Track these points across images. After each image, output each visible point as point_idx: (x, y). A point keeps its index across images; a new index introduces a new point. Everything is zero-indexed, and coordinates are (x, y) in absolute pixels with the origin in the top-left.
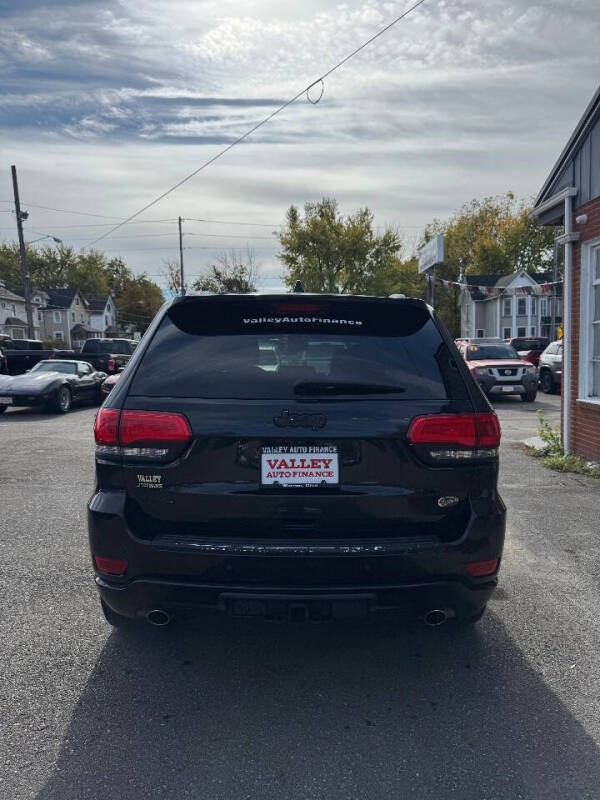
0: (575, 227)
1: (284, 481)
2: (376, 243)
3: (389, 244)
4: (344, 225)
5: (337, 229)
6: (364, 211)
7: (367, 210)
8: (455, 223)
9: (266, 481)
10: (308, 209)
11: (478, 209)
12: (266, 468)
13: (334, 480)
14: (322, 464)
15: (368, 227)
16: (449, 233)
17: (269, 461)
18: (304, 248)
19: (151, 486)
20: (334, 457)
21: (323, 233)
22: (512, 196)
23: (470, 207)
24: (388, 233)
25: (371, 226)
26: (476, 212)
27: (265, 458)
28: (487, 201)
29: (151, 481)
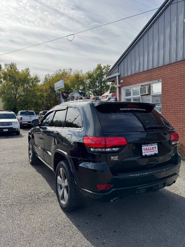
0: (120, 83)
1: (147, 154)
2: (32, 79)
3: (36, 79)
4: (20, 72)
5: (17, 73)
6: (27, 68)
7: (28, 68)
8: (54, 75)
9: (144, 154)
10: (6, 65)
11: (61, 72)
12: (143, 151)
13: (157, 152)
14: (154, 148)
15: (29, 73)
16: (53, 78)
17: (144, 149)
18: (6, 78)
19: (115, 159)
20: (156, 146)
21: (13, 74)
22: (71, 70)
23: (59, 71)
24: (36, 76)
25: (30, 73)
26: (61, 73)
27: (143, 148)
28: (64, 70)
29: (115, 158)
